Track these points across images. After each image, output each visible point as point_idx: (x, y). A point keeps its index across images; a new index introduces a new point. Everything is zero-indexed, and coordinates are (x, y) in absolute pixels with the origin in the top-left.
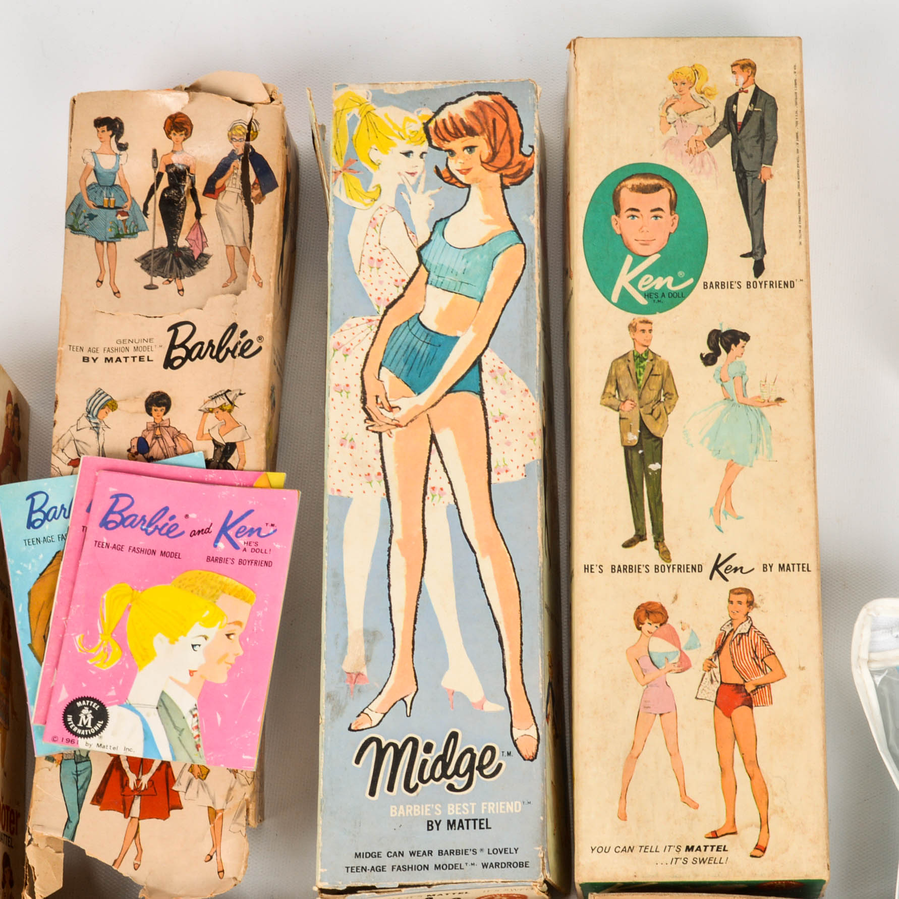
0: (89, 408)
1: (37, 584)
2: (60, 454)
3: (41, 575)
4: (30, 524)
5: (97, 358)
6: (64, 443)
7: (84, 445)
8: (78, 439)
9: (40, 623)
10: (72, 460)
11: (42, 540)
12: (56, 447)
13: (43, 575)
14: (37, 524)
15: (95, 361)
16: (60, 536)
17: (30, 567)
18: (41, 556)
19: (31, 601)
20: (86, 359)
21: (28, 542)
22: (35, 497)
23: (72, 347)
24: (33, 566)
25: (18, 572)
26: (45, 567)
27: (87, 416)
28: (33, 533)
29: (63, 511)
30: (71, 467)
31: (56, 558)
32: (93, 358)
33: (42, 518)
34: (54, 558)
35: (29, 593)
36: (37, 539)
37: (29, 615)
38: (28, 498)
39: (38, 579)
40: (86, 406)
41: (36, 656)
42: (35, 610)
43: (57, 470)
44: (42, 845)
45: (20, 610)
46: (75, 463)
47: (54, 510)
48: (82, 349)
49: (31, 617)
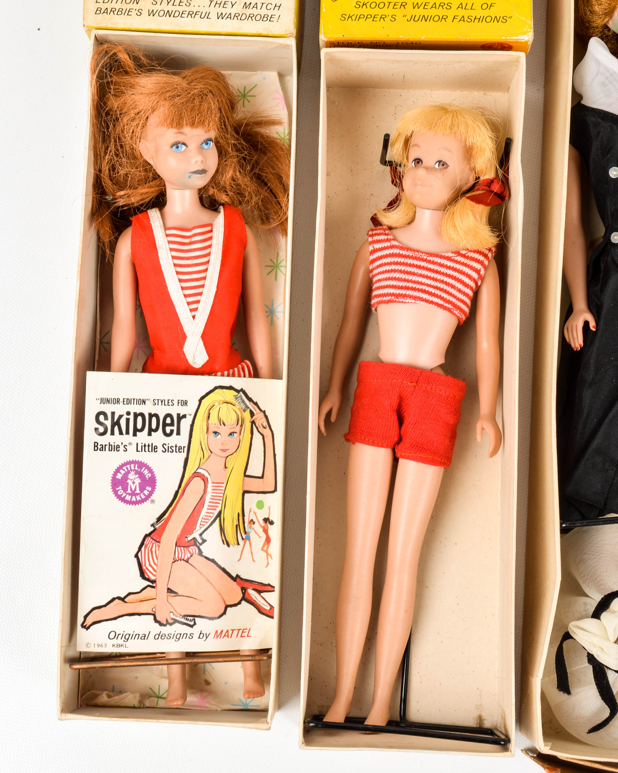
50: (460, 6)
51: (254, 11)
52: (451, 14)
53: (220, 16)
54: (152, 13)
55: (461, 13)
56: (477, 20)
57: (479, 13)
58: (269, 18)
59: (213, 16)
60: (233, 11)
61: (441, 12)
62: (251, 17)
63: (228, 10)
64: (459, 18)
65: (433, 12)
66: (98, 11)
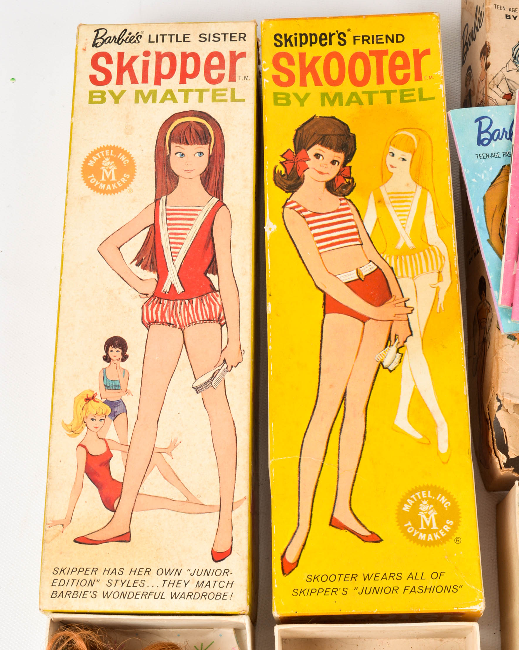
0: (514, 55)
1: (489, 191)
2: (495, 89)
3: (492, 183)
4: (480, 142)
5: (516, 17)
6: (498, 80)
7: (513, 83)
8: (508, 78)
9: (494, 224)
10: (505, 94)
11: (490, 155)
12: (492, 83)
13: (494, 184)
14: (485, 142)
15: (515, 18)
16: (505, 153)
17: (483, 178)
18: (491, 169)
19: (486, 204)
20: (508, 17)
21: (479, 156)
22: (482, 121)
23: (497, 6)
24: (485, 175)
25: (474, 180)
26: (495, 178)
27: (514, 61)
28: (482, 150)
29: (505, 133)
30: (505, 101)
31: (503, 171)
32: (513, 16)
33: (489, 138)
34: (501, 170)
35: (484, 198)
36: (486, 154)
37: (485, 216)
38: (476, 121)
39: (490, 187)
40: (512, 53)
41: (494, 249)
42: (490, 212)
43: (495, 101)
44: (511, 410)
45: (478, 212)
46: (509, 97)
47: (497, 132)
48: (504, 8)
49: (487, 218)
50: (411, 576)
51: (208, 590)
52: (401, 585)
53: (174, 596)
54: (106, 595)
55: (411, 583)
56: (428, 591)
57: (430, 583)
58: (222, 596)
59: (167, 595)
60: (187, 590)
61: (392, 583)
62: (204, 595)
63: (182, 589)
64: (410, 589)
65: (384, 583)
66: (54, 594)
